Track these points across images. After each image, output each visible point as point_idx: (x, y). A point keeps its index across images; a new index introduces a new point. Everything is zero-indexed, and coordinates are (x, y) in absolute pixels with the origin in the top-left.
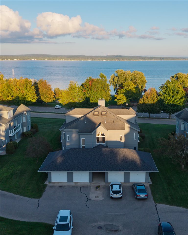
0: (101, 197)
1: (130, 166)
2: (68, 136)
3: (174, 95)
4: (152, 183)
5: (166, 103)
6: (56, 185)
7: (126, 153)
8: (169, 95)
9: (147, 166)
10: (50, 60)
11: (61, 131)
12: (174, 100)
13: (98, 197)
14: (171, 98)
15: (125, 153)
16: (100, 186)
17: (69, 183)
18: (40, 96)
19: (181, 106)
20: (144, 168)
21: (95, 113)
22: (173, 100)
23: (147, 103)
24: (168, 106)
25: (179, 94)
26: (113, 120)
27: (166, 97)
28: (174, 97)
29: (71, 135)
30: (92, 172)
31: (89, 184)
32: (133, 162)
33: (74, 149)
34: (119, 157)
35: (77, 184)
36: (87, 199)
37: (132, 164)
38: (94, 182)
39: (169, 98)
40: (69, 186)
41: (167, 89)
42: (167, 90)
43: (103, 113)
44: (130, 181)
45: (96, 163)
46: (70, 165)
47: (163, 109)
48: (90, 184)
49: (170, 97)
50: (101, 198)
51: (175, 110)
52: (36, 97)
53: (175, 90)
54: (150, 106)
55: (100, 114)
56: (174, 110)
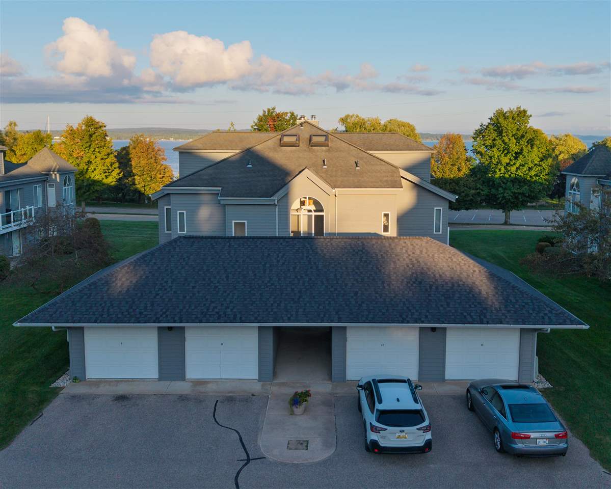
0: (316, 443)
1: (448, 304)
2: (182, 215)
3: (522, 149)
4: (547, 385)
5: (497, 176)
6: (103, 389)
7: (421, 252)
8: (507, 151)
9: (527, 304)
10: (180, 140)
11: (157, 200)
12: (520, 166)
13: (304, 444)
14: (510, 160)
15: (418, 252)
16: (309, 395)
17: (168, 383)
18: (134, 179)
19: (541, 184)
20: (515, 312)
21: (286, 139)
22: (517, 165)
23: (441, 176)
24: (504, 183)
25: (535, 148)
26: (353, 159)
27: (496, 156)
28: (521, 156)
29: (193, 213)
30: (275, 328)
31: (257, 387)
32: (459, 286)
33: (192, 240)
34: (392, 265)
35: (201, 388)
36: (244, 456)
37: (457, 295)
38: (282, 379)
39: (505, 160)
40: (164, 396)
41: (497, 136)
42: (497, 138)
43: (315, 139)
44: (448, 376)
45: (293, 290)
46: (170, 300)
47: (487, 195)
48: (263, 386)
49: (509, 156)
50: (318, 452)
51: (523, 194)
52: (117, 171)
53: (523, 136)
54: (448, 184)
55: (303, 144)
56: (520, 197)
